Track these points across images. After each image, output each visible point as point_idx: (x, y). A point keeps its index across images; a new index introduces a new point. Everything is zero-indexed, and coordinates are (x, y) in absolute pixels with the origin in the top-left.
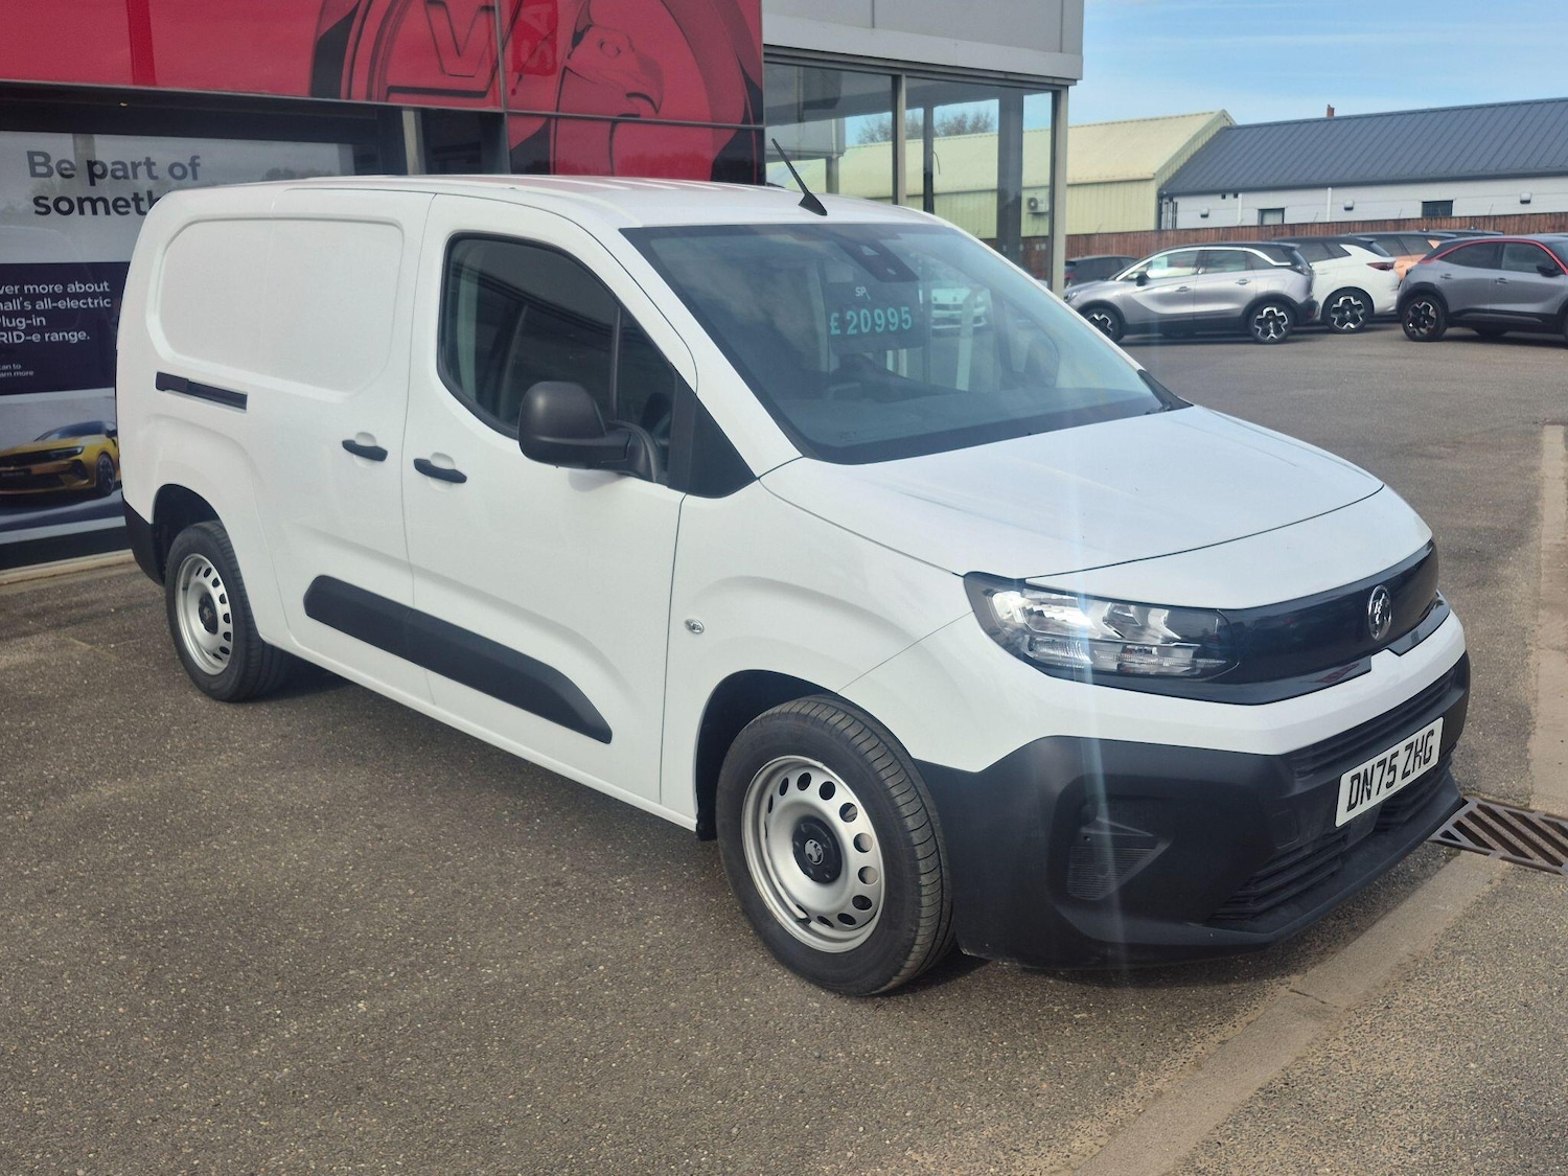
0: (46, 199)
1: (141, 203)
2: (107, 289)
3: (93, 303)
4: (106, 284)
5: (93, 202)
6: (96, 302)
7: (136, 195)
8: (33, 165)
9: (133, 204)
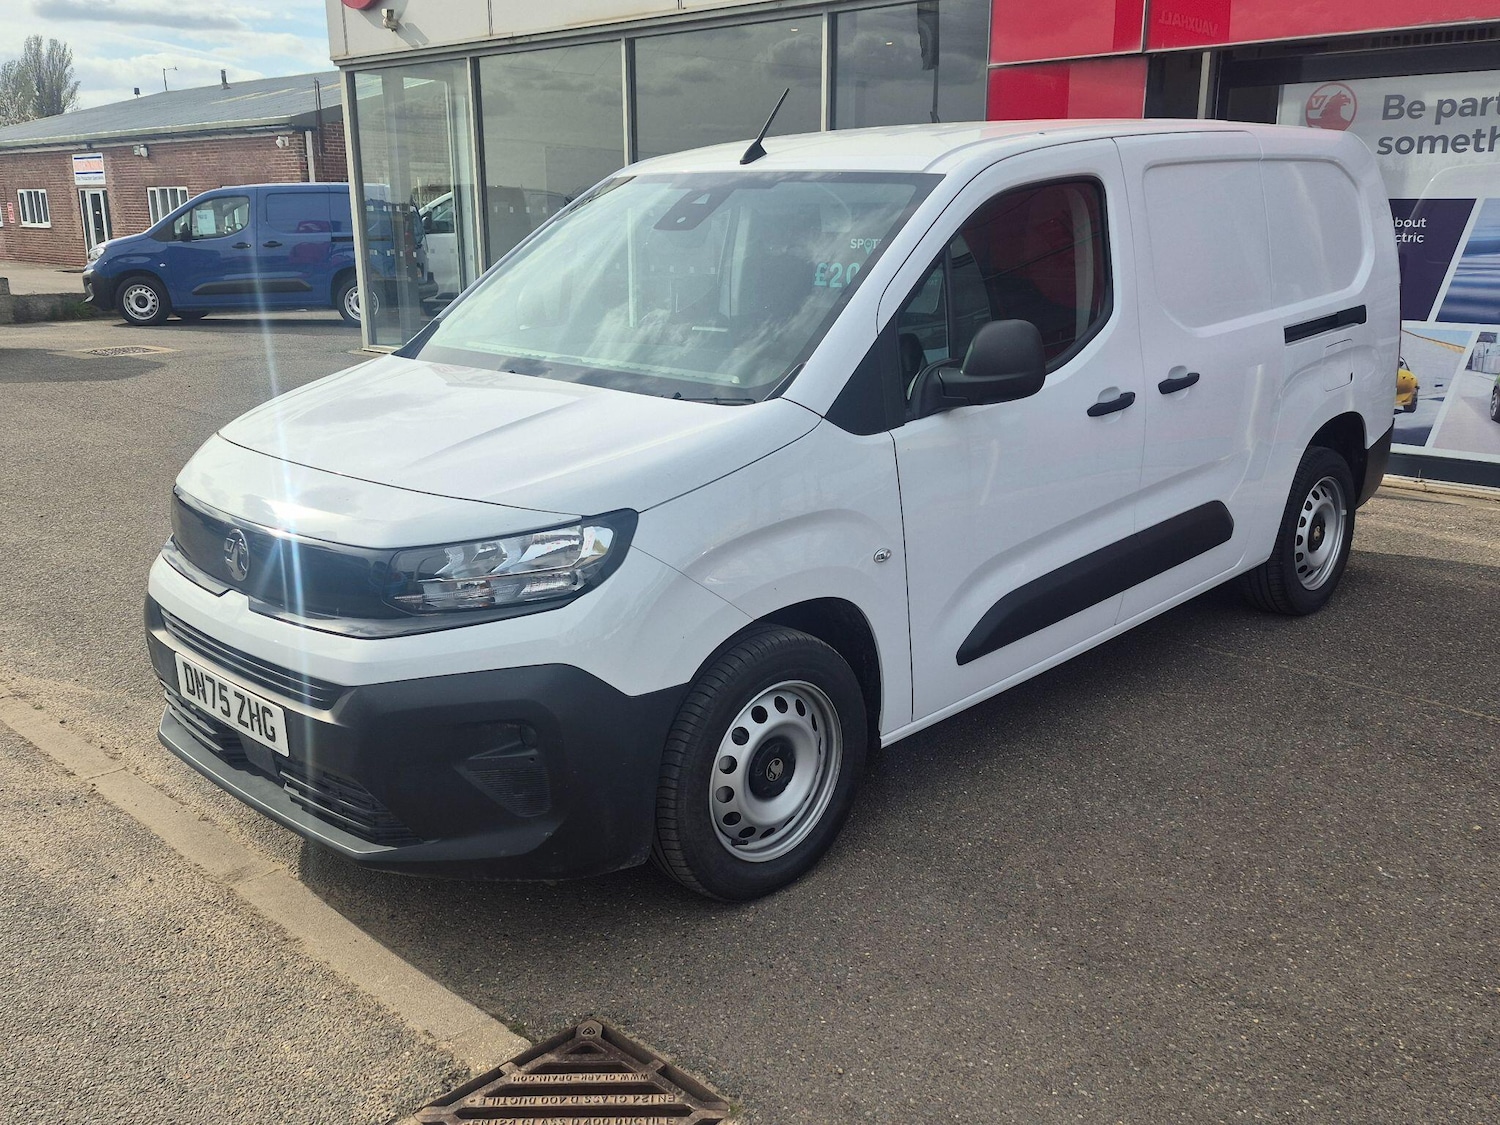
0: (1391, 139)
1: (1482, 139)
2: (1423, 226)
3: (1406, 238)
4: (1424, 220)
5: (1433, 140)
6: (1410, 237)
7: (1479, 131)
8: (1387, 108)
9: (1472, 141)
